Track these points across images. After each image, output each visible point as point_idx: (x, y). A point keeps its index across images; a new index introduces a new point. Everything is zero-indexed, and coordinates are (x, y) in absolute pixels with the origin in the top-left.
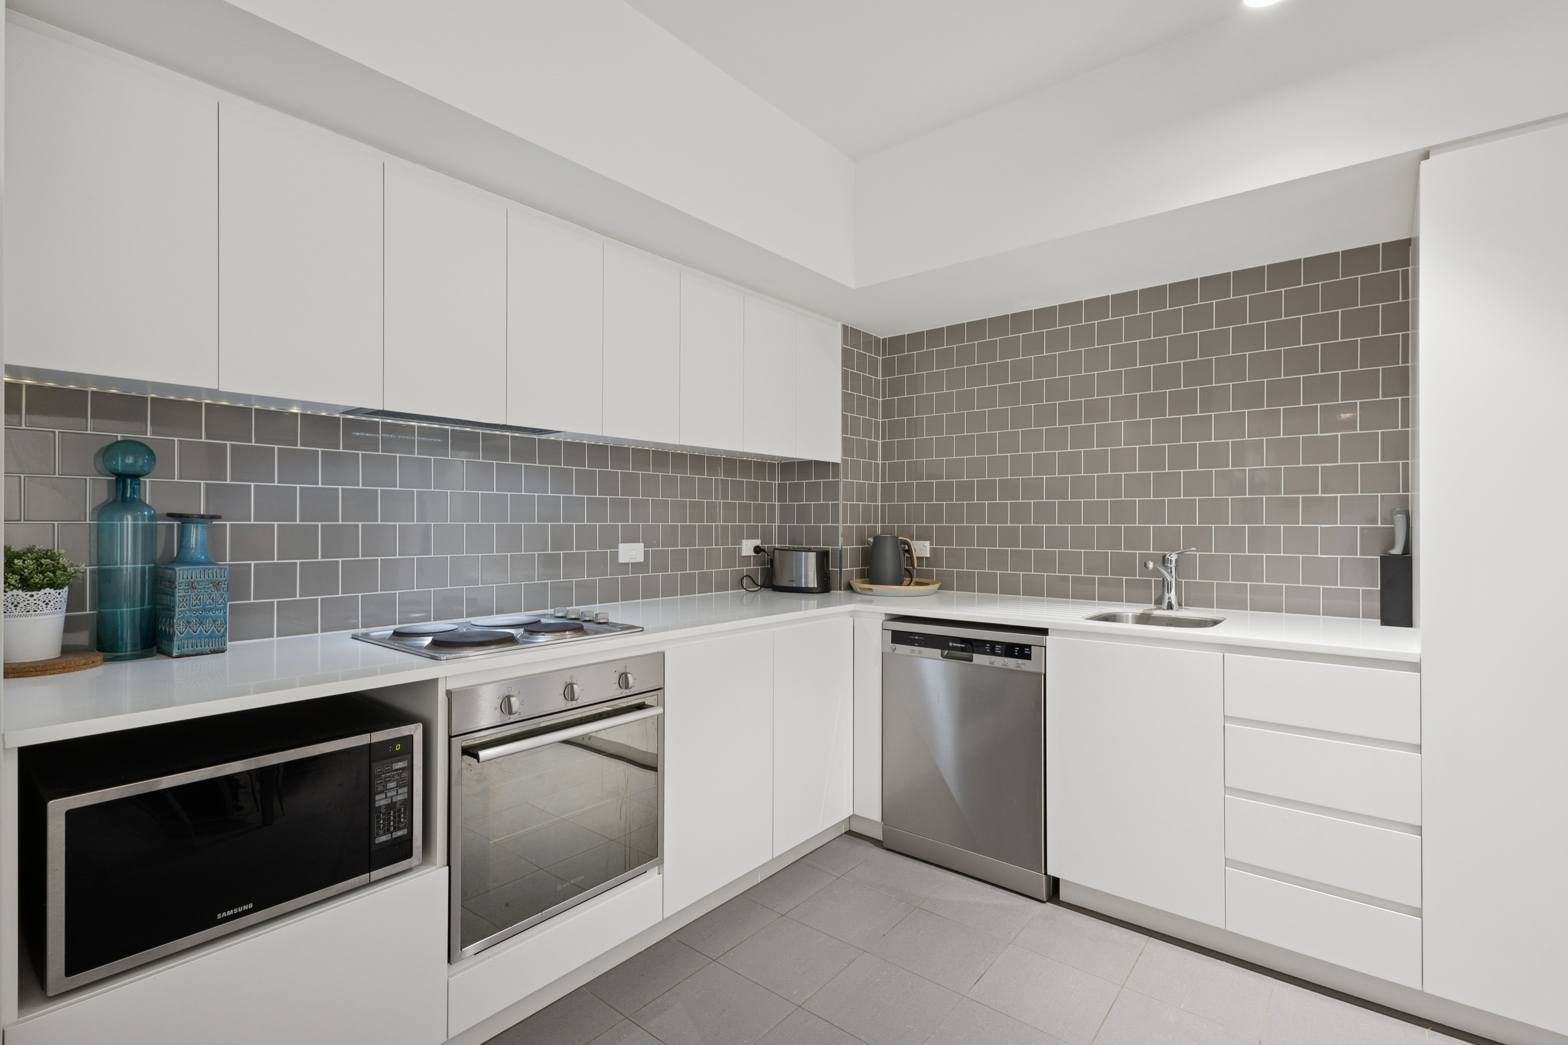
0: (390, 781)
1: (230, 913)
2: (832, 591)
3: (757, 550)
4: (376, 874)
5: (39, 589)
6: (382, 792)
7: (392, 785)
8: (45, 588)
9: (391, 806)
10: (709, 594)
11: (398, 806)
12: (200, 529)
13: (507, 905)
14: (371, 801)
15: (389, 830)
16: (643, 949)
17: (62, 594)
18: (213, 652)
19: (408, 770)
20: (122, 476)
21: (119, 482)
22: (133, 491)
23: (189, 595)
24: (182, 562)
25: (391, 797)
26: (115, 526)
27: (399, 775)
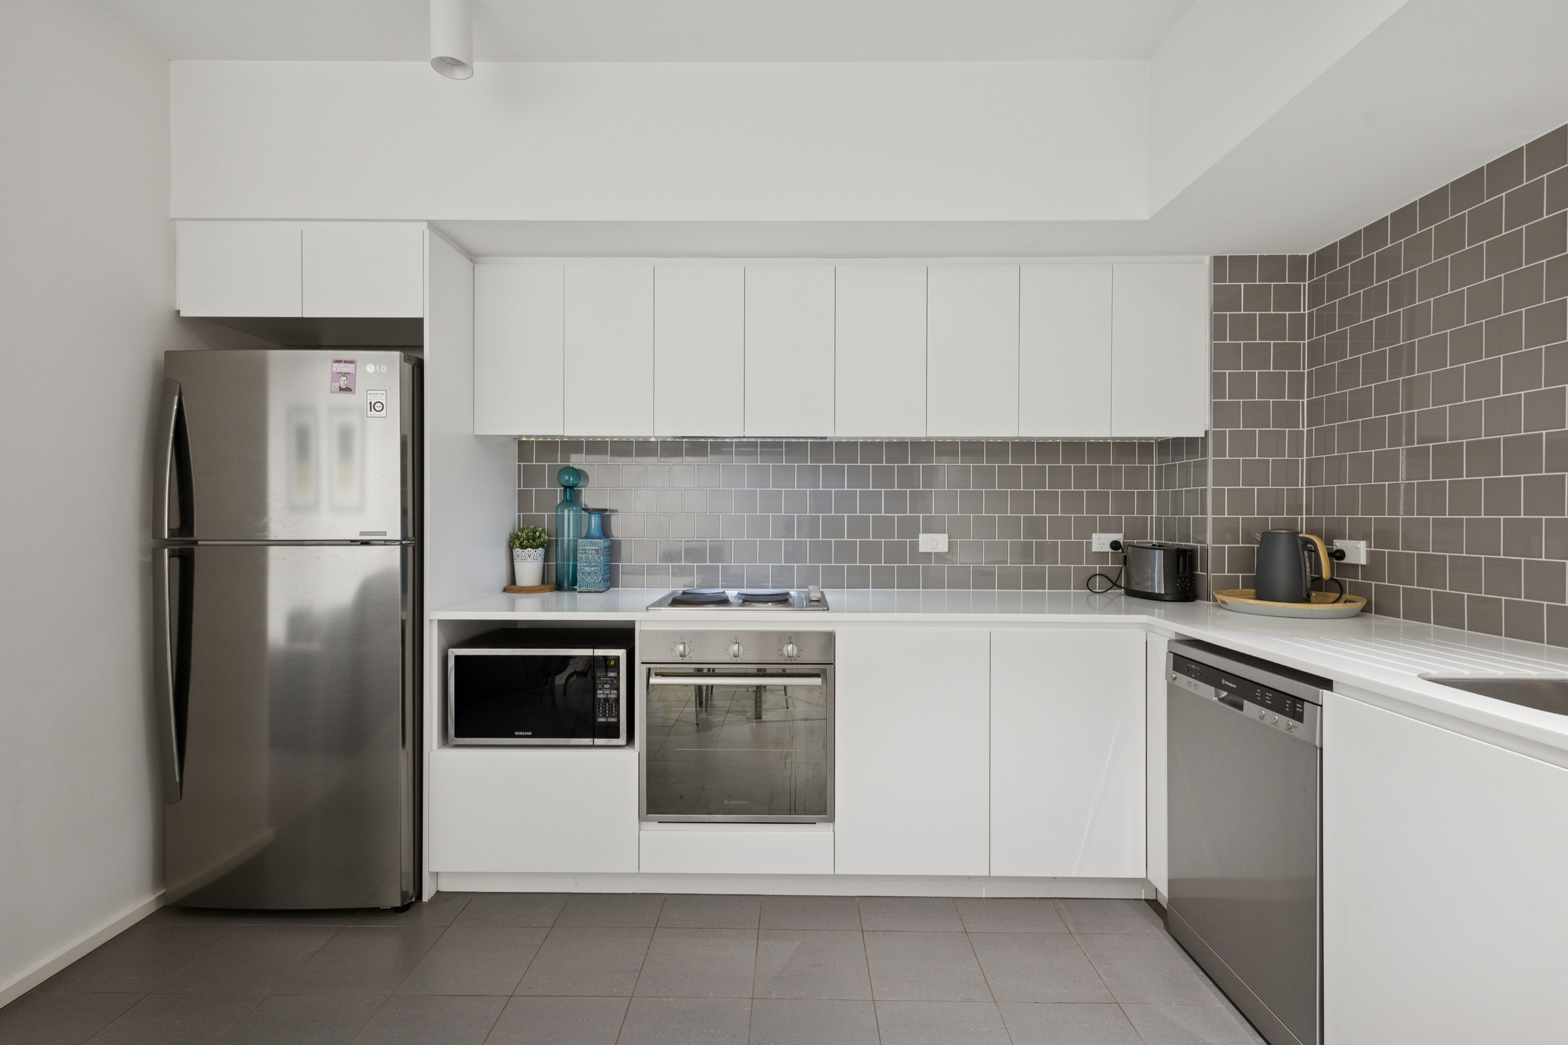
0: (605, 683)
1: (521, 733)
2: (1197, 600)
3: (1115, 545)
4: (598, 741)
5: (526, 549)
6: (601, 689)
7: (607, 686)
8: (528, 548)
9: (607, 700)
10: (1040, 591)
11: (611, 701)
12: (596, 517)
13: (681, 797)
14: (595, 693)
15: (605, 715)
16: (826, 895)
17: (537, 552)
18: (596, 592)
19: (618, 678)
20: (566, 487)
21: (565, 491)
22: (571, 496)
23: (584, 556)
24: (587, 537)
25: (607, 694)
26: (563, 515)
27: (611, 681)
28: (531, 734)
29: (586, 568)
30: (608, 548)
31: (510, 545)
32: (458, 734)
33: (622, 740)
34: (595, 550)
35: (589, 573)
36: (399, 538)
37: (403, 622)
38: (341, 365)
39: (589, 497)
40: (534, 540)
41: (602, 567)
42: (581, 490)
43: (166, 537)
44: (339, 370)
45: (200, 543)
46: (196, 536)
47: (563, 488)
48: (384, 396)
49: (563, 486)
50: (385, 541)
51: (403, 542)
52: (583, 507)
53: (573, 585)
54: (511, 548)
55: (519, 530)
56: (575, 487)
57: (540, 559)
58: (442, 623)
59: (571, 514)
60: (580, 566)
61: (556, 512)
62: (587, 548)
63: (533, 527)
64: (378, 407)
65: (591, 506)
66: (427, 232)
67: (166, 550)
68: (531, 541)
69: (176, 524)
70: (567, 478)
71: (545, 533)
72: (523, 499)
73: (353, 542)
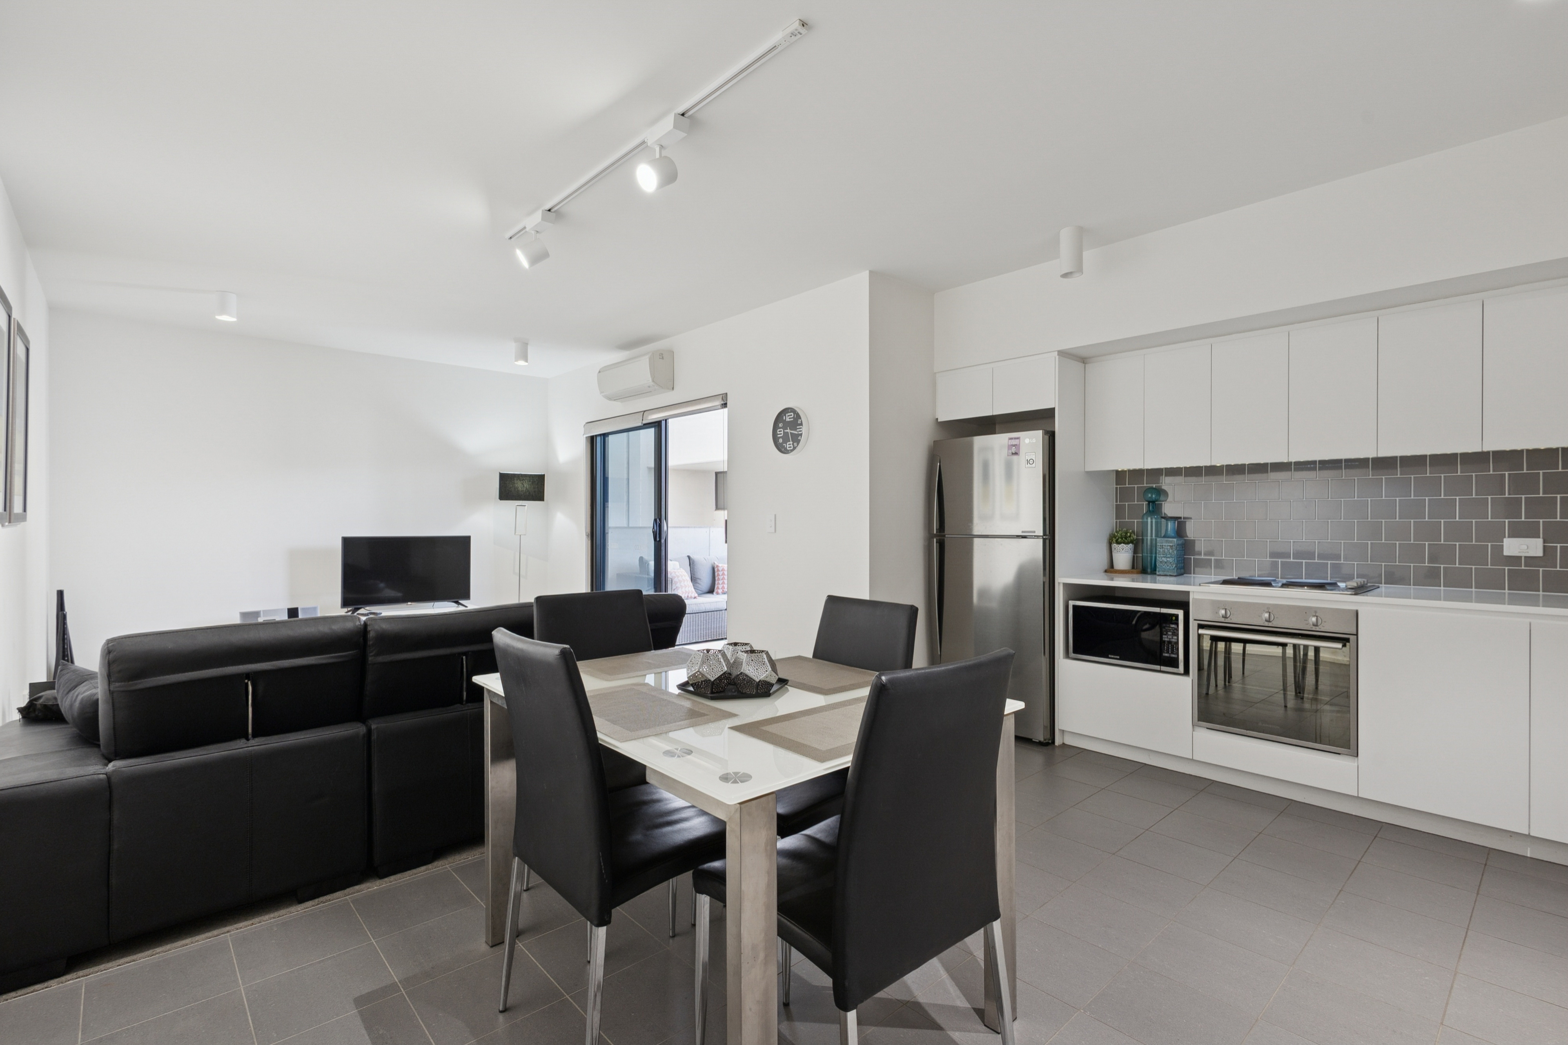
0: (1169, 631)
1: (1113, 656)
4: (1163, 668)
5: (1120, 544)
6: (1165, 635)
7: (1170, 633)
8: (1122, 544)
9: (1169, 642)
11: (1173, 644)
12: (1174, 523)
13: (1224, 714)
14: (1161, 637)
15: (1169, 652)
16: (1354, 814)
17: (1128, 547)
18: (1171, 576)
19: (1177, 629)
20: (1149, 502)
21: (1149, 504)
22: (1153, 507)
23: (1161, 550)
24: (1165, 537)
25: (1170, 639)
26: (1147, 522)
27: (1173, 630)
28: (1118, 657)
29: (1163, 559)
30: (1181, 545)
31: (1110, 542)
32: (1075, 652)
33: (1181, 669)
34: (1170, 546)
35: (1166, 563)
36: (1042, 534)
37: (1044, 583)
38: (1013, 441)
39: (1169, 509)
40: (1126, 538)
41: (1175, 558)
42: (1162, 504)
43: (935, 533)
44: (1011, 444)
45: (946, 536)
46: (946, 532)
47: (1147, 503)
48: (1034, 456)
49: (1147, 501)
50: (1035, 536)
51: (1044, 537)
52: (1163, 515)
53: (1154, 571)
54: (1110, 544)
55: (1117, 532)
56: (1156, 501)
57: (1131, 552)
58: (1066, 585)
59: (1154, 521)
60: (1159, 557)
61: (1142, 519)
62: (1164, 544)
63: (1125, 529)
64: (1031, 462)
65: (1170, 515)
66: (1057, 357)
67: (935, 540)
68: (1124, 539)
69: (938, 527)
70: (1150, 495)
71: (1134, 534)
72: (1119, 511)
73: (1018, 537)
